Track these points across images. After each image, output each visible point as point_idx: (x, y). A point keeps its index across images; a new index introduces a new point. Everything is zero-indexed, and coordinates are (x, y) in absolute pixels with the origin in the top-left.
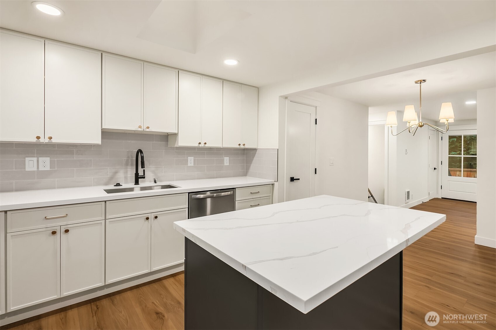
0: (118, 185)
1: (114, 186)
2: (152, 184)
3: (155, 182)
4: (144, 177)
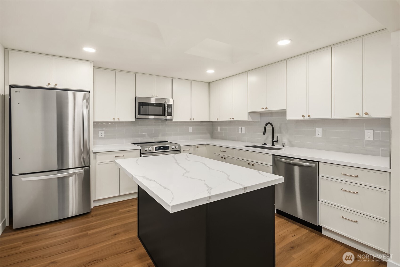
0: (265, 144)
1: (263, 145)
2: (282, 147)
3: (283, 146)
4: (277, 141)
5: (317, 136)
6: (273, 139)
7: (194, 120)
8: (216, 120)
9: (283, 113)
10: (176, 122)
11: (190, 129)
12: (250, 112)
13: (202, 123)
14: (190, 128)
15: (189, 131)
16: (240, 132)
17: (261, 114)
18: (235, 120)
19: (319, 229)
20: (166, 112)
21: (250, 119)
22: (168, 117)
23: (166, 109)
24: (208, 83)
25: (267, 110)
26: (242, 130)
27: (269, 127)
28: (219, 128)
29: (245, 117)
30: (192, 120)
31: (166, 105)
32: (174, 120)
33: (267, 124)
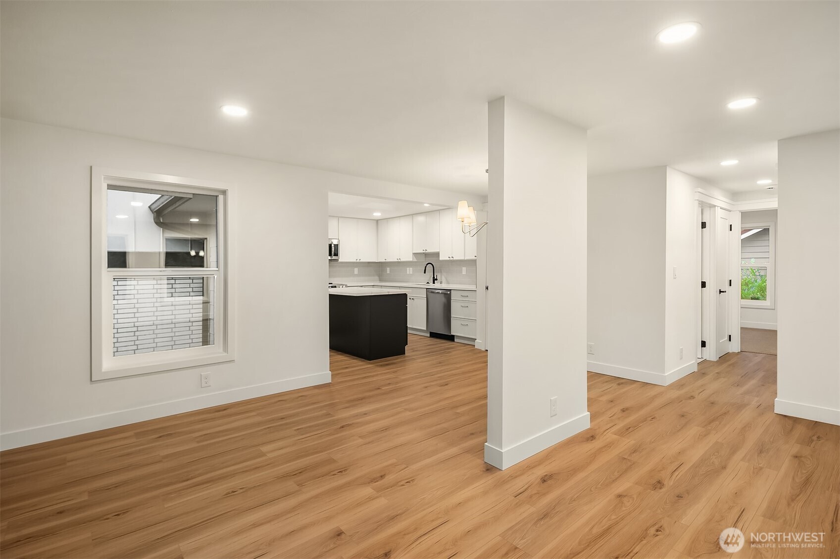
0: (428, 283)
1: (426, 283)
4: (437, 280)
5: (463, 273)
6: (434, 277)
7: (361, 261)
8: (384, 261)
9: (437, 255)
10: (342, 263)
11: (356, 271)
12: (415, 253)
13: (369, 264)
14: (355, 269)
15: (355, 273)
16: (408, 273)
17: (426, 255)
18: (401, 260)
19: (451, 338)
20: (333, 253)
21: (415, 260)
22: (334, 258)
23: (333, 250)
24: (375, 221)
25: (427, 251)
26: (410, 271)
27: (429, 267)
28: (388, 269)
29: (410, 258)
30: (358, 261)
31: (333, 245)
32: (340, 260)
33: (427, 264)
